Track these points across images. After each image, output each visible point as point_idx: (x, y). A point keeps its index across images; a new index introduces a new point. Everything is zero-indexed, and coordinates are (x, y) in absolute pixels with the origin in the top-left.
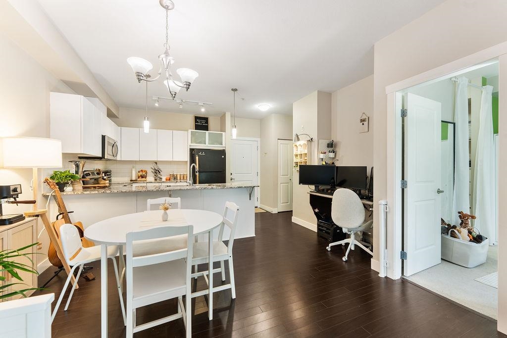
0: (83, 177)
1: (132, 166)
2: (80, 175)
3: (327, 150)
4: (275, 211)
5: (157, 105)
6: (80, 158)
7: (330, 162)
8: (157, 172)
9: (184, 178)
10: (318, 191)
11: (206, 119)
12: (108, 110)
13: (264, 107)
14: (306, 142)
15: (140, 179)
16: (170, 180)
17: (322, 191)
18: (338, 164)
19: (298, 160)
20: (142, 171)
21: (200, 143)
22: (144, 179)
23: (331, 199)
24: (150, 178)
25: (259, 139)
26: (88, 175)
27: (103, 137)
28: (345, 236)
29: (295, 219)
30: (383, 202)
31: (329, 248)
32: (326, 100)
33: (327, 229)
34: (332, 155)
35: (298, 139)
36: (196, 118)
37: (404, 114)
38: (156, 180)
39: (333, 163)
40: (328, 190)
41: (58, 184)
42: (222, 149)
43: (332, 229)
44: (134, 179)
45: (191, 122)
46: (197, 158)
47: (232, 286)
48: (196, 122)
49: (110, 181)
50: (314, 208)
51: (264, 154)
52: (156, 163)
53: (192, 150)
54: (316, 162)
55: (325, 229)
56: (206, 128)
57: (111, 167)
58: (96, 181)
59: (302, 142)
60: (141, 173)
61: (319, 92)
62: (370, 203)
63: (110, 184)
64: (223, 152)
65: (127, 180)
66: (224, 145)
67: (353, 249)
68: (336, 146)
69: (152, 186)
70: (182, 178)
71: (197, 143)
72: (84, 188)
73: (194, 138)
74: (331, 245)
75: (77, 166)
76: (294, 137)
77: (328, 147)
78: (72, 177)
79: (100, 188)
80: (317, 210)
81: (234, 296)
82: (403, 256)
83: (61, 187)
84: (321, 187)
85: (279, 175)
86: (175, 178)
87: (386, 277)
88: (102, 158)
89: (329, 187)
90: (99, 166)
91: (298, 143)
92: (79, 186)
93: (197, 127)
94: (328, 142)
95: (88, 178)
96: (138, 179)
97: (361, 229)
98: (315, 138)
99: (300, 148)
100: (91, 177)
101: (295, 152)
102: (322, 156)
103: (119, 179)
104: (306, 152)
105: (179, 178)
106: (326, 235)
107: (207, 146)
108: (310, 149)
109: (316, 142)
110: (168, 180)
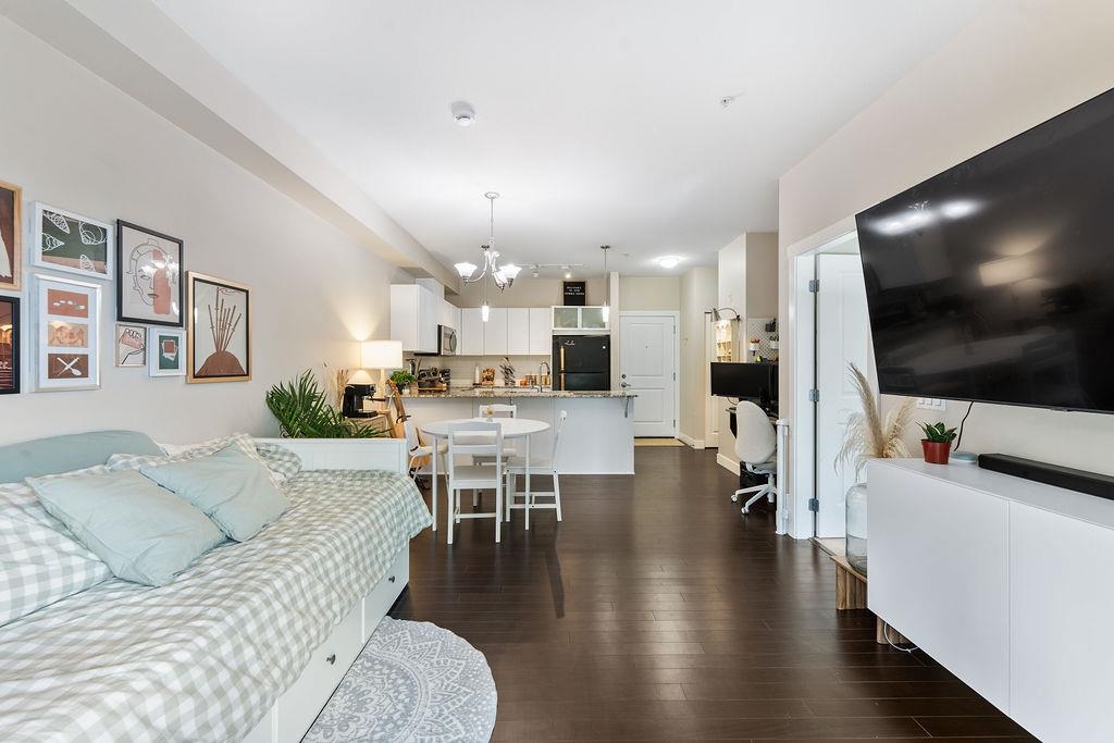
0: (419, 378)
1: (474, 362)
2: (417, 375)
3: (765, 335)
4: (702, 445)
6: (416, 354)
8: (508, 372)
9: (546, 381)
11: (582, 285)
12: (446, 287)
13: (669, 262)
14: (729, 322)
15: (485, 382)
19: (722, 353)
20: (488, 370)
21: (569, 326)
22: (490, 382)
24: (499, 381)
25: (677, 314)
26: (424, 375)
27: (440, 327)
29: (719, 457)
31: (734, 498)
34: (775, 345)
36: (566, 285)
38: (506, 384)
41: (397, 385)
42: (605, 334)
44: (477, 382)
45: (557, 293)
46: (562, 350)
48: (565, 290)
49: (448, 384)
51: (686, 341)
52: (507, 358)
53: (555, 338)
56: (581, 301)
57: (451, 365)
58: (433, 383)
59: (724, 322)
60: (486, 374)
61: (748, 234)
63: (448, 388)
64: (606, 340)
65: (468, 383)
66: (607, 328)
69: (498, 392)
70: (543, 382)
71: (564, 326)
72: (420, 391)
73: (560, 318)
74: (738, 492)
75: (413, 365)
77: (766, 330)
78: (410, 378)
79: (435, 391)
83: (400, 388)
86: (533, 382)
87: (786, 535)
88: (438, 354)
90: (435, 364)
91: (720, 324)
92: (415, 389)
93: (569, 300)
94: (767, 321)
95: (423, 379)
96: (483, 383)
98: (744, 315)
99: (723, 331)
100: (426, 378)
101: (718, 339)
102: (752, 347)
103: (460, 382)
104: (730, 340)
105: (538, 382)
107: (581, 329)
108: (735, 334)
109: (744, 322)
110: (524, 384)
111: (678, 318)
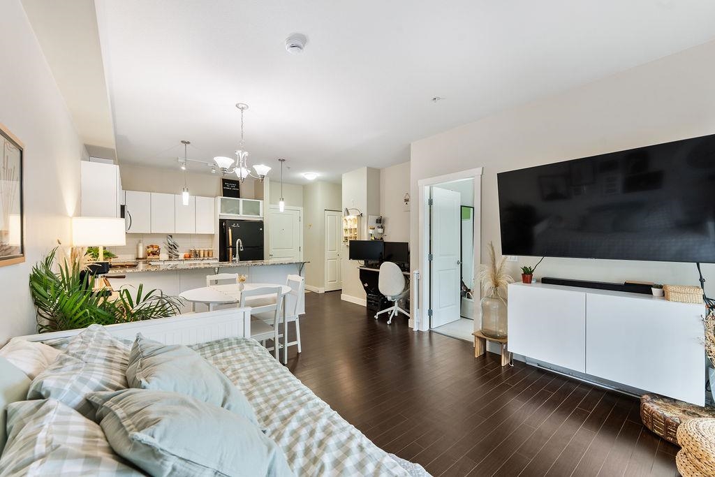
1: (138, 239)
3: (375, 225)
4: (322, 291)
5: (183, 168)
7: (378, 237)
8: (173, 248)
9: (209, 254)
10: (367, 265)
11: (237, 183)
13: (310, 176)
14: (356, 217)
15: (151, 257)
16: (190, 257)
17: (372, 266)
18: (386, 240)
19: (348, 235)
20: (152, 246)
21: (232, 212)
22: (156, 257)
23: (378, 272)
24: (164, 255)
25: (301, 209)
27: (122, 208)
28: (391, 304)
29: (344, 297)
30: (416, 272)
31: (376, 317)
32: (375, 177)
33: (376, 301)
34: (380, 231)
35: (348, 214)
36: (225, 181)
37: (431, 202)
38: (170, 257)
39: (382, 238)
40: (376, 264)
42: (259, 220)
43: (380, 301)
44: (141, 256)
45: (217, 186)
46: (230, 231)
47: (298, 342)
48: (224, 185)
50: (363, 283)
51: (308, 226)
52: (171, 236)
53: (221, 221)
54: (365, 238)
55: (373, 302)
56: (236, 194)
59: (352, 216)
60: (150, 250)
61: (368, 168)
62: (408, 273)
64: (261, 224)
65: (131, 258)
66: (261, 216)
67: (396, 315)
68: (384, 222)
70: (206, 255)
71: (228, 213)
73: (225, 207)
74: (378, 313)
76: (344, 210)
77: (377, 222)
80: (366, 285)
81: (300, 351)
82: (430, 313)
84: (370, 262)
85: (326, 249)
86: (196, 255)
87: (418, 331)
89: (378, 262)
91: (348, 218)
93: (227, 193)
94: (377, 217)
96: (148, 257)
97: (402, 296)
98: (365, 214)
99: (350, 222)
101: (345, 226)
102: (371, 231)
104: (356, 226)
105: (202, 255)
106: (374, 307)
107: (241, 216)
108: (360, 224)
109: (366, 218)
110: (187, 258)
111: (302, 211)
